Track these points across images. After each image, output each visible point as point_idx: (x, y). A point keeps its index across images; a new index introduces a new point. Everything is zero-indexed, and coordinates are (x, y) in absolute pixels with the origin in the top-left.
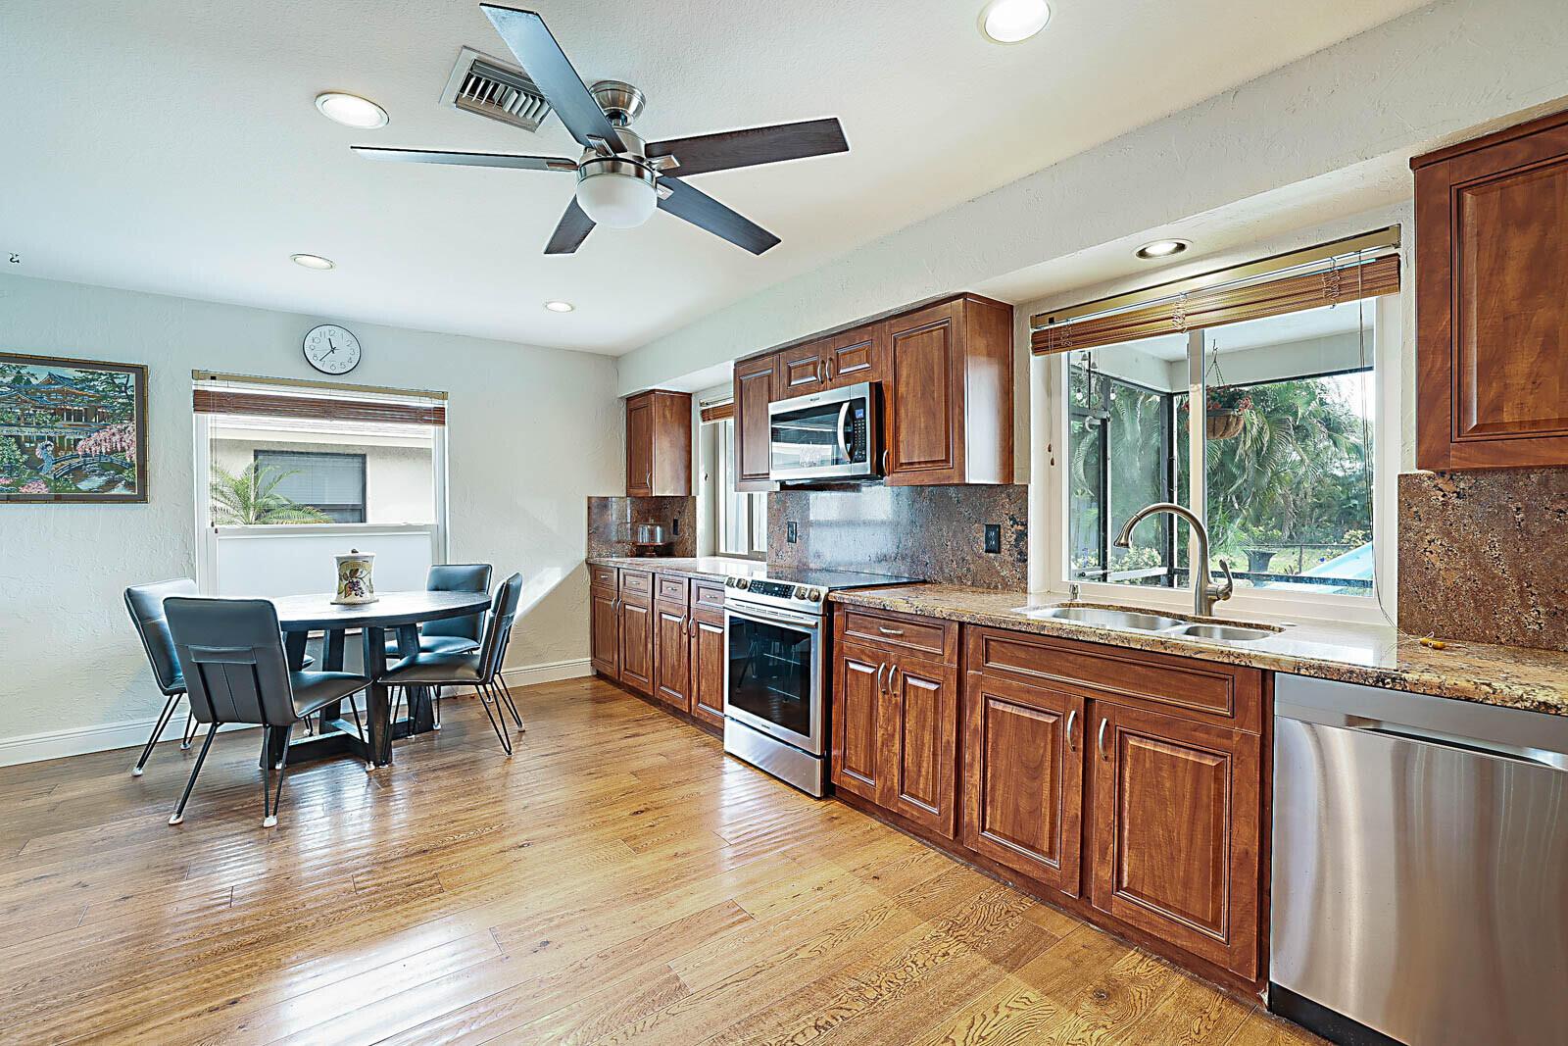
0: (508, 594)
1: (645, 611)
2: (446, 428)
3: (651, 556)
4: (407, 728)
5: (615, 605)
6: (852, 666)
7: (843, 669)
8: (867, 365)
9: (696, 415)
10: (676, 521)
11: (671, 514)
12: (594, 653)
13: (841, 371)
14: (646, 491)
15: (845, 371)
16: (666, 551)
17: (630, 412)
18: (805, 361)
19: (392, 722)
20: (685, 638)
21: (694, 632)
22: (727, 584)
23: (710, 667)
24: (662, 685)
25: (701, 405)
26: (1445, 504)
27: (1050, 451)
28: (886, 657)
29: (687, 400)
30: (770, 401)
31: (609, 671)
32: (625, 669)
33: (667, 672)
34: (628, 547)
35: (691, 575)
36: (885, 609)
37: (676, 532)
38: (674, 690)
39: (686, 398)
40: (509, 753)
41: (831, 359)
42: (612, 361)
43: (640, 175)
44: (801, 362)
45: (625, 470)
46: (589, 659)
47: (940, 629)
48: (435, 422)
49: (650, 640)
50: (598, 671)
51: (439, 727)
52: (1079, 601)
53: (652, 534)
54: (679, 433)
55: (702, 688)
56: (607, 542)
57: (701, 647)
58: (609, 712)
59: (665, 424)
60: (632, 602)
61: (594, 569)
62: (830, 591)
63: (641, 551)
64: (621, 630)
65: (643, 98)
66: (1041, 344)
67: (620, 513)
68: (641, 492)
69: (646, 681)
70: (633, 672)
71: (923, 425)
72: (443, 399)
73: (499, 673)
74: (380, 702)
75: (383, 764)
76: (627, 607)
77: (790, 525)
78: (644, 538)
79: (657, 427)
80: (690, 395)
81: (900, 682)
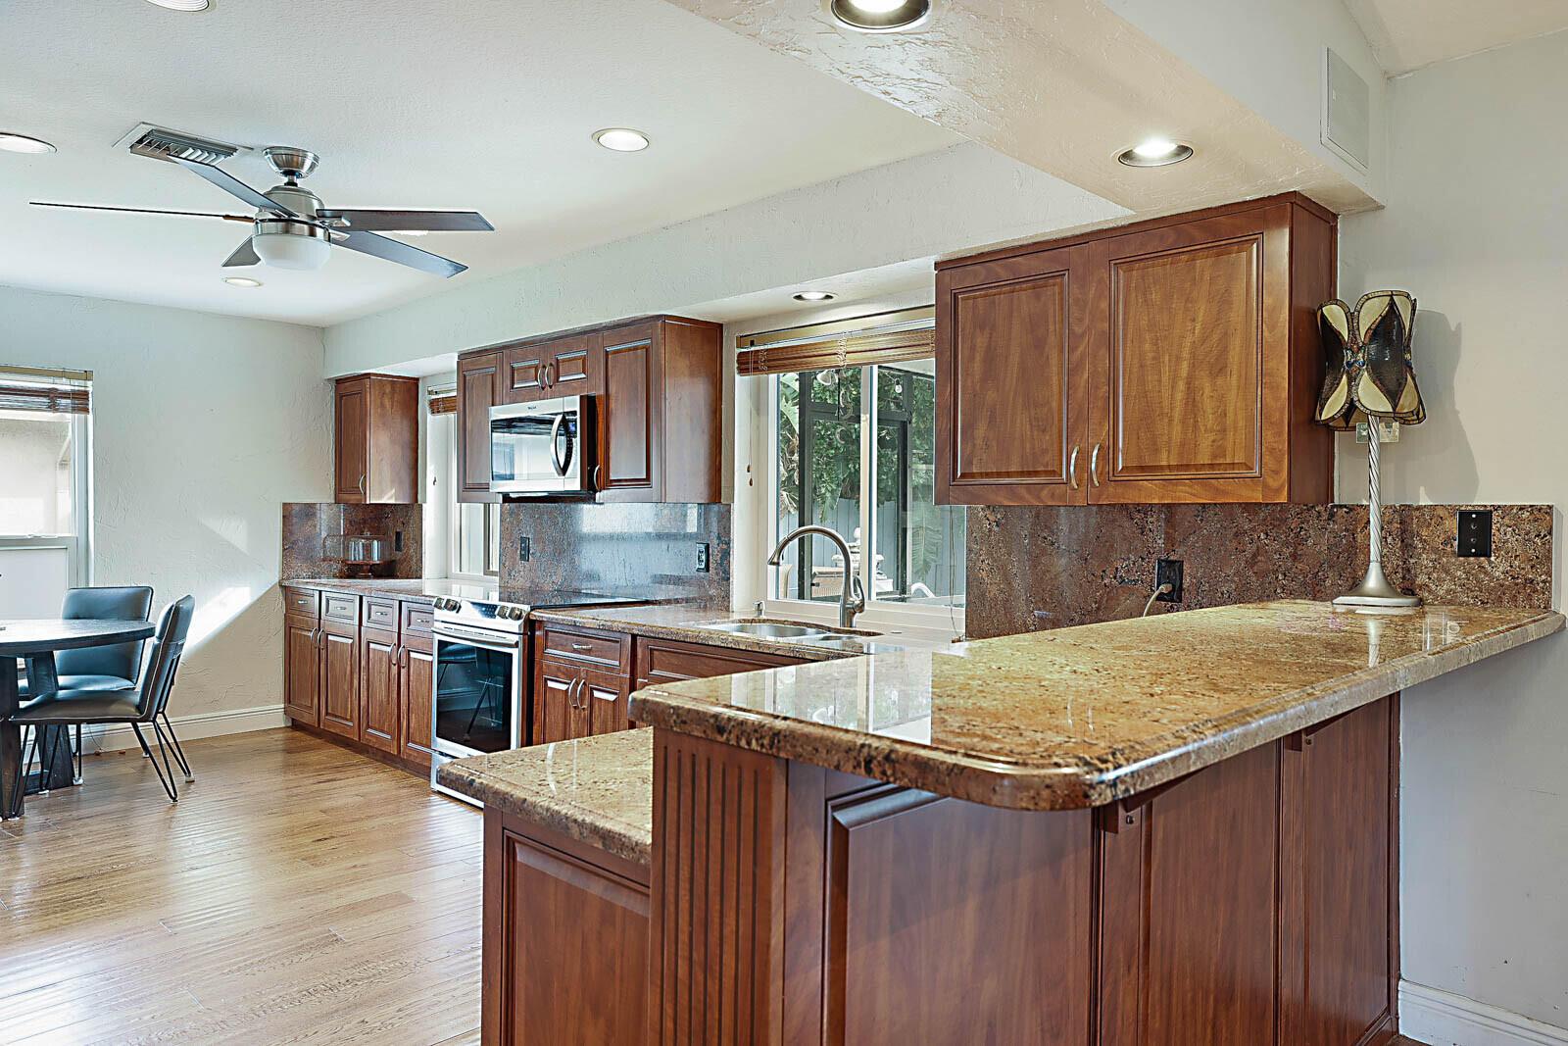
0: (177, 619)
1: (350, 641)
2: (90, 417)
3: (367, 577)
4: (42, 782)
5: (315, 635)
6: (551, 684)
7: (542, 690)
8: (583, 376)
9: (423, 405)
10: (398, 534)
11: (392, 525)
12: (289, 698)
13: (561, 379)
14: (358, 497)
15: (565, 379)
16: (387, 570)
17: (340, 399)
18: (527, 364)
19: (24, 773)
20: (395, 669)
21: (404, 662)
22: (435, 606)
23: (420, 700)
24: (368, 727)
25: (430, 393)
26: (990, 531)
27: (748, 471)
28: (577, 672)
29: (413, 388)
30: (493, 405)
31: (307, 718)
32: (327, 714)
33: (375, 711)
34: (336, 567)
35: (402, 597)
36: (575, 625)
37: (398, 548)
38: (383, 731)
39: (411, 385)
40: (174, 799)
41: (551, 365)
42: (318, 333)
43: (312, 234)
44: (523, 364)
45: (333, 469)
46: (283, 706)
47: (617, 642)
48: (74, 410)
49: (356, 676)
50: (293, 719)
51: (81, 781)
52: (763, 617)
53: (368, 549)
54: (402, 426)
55: (412, 725)
56: (309, 559)
57: (411, 678)
58: (302, 760)
59: (383, 416)
60: (334, 631)
61: (288, 592)
62: (532, 610)
63: (352, 571)
64: (322, 665)
65: (316, 159)
66: (746, 364)
67: (328, 521)
68: (353, 498)
69: (351, 724)
70: (336, 716)
71: (628, 443)
72: (86, 379)
73: (163, 713)
74: (10, 746)
75: (14, 816)
76: (330, 637)
77: (523, 540)
78: (356, 554)
79: (373, 419)
80: (417, 379)
81: (587, 696)
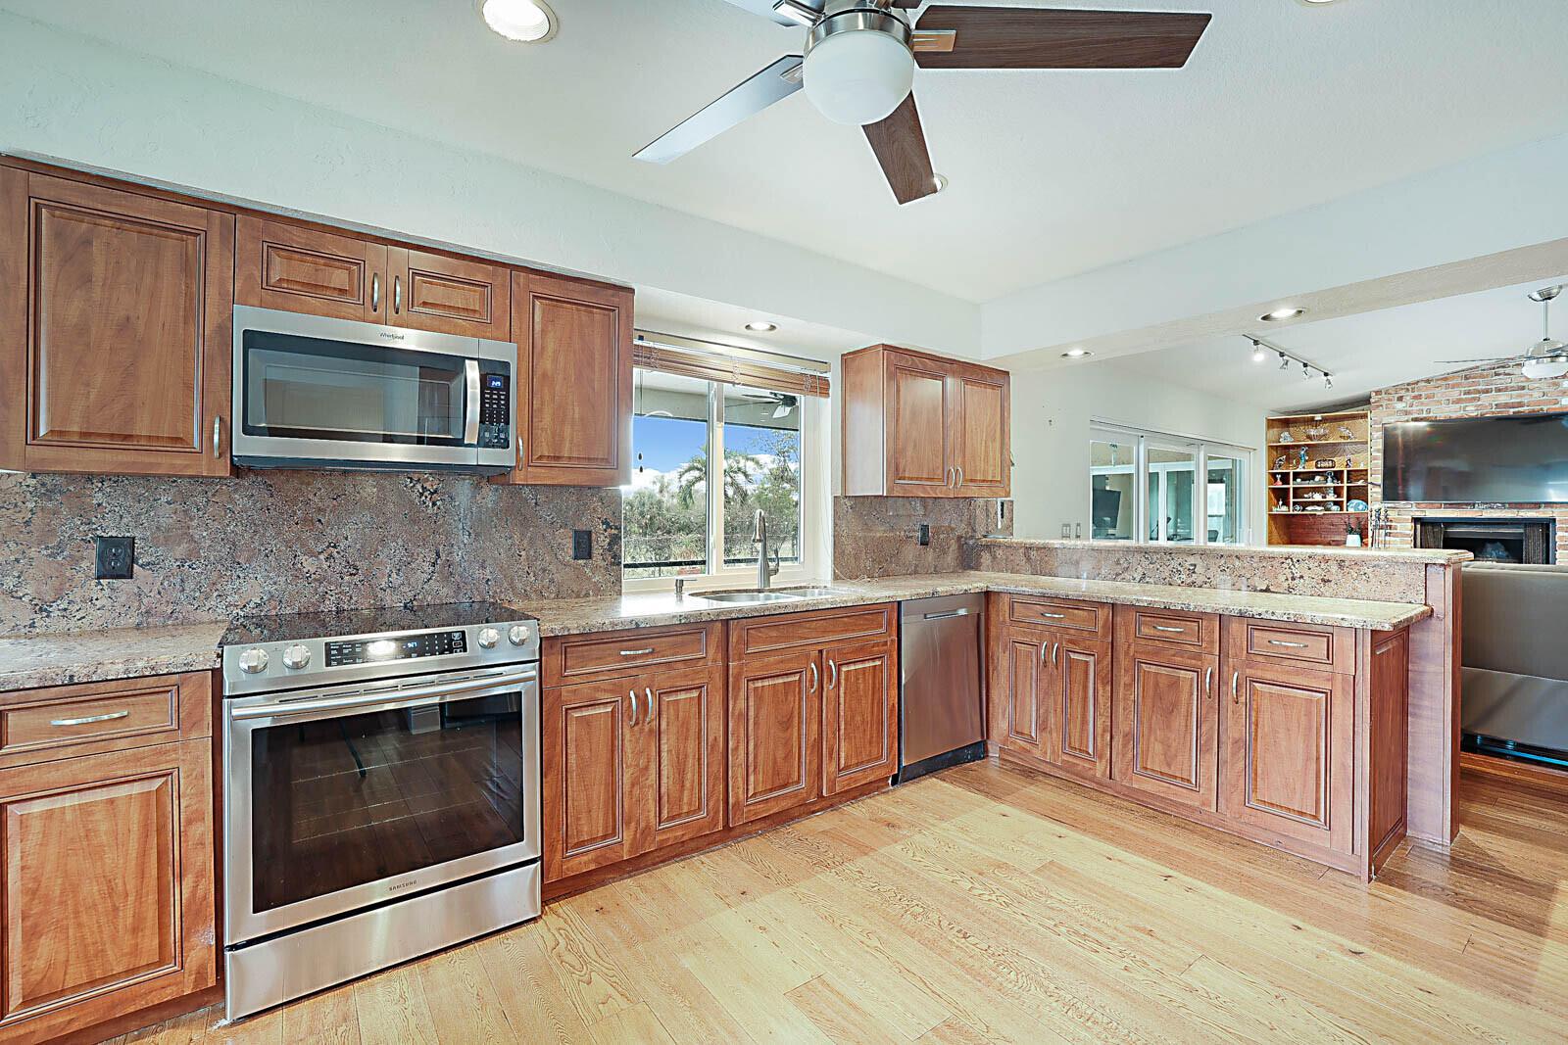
41: (397, 279)
71: (577, 416)
